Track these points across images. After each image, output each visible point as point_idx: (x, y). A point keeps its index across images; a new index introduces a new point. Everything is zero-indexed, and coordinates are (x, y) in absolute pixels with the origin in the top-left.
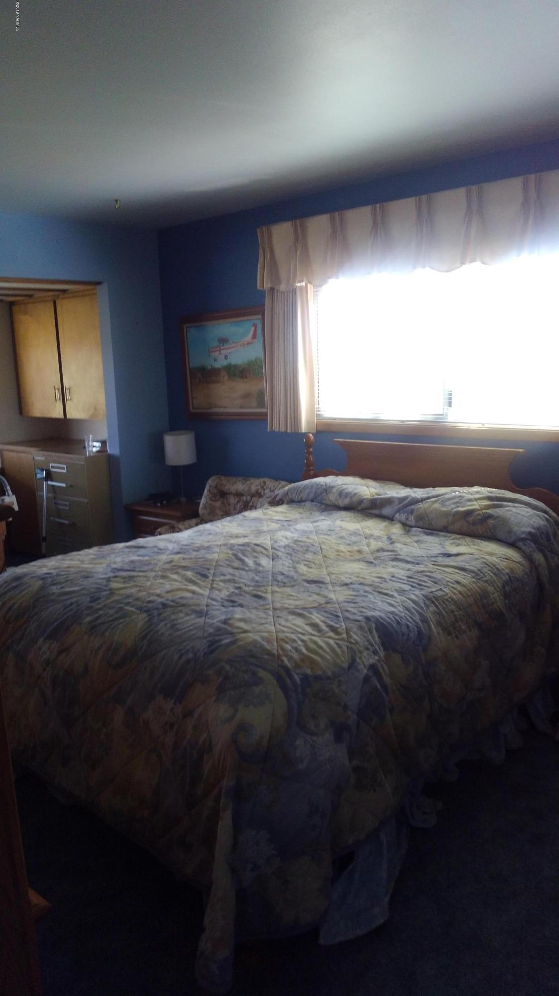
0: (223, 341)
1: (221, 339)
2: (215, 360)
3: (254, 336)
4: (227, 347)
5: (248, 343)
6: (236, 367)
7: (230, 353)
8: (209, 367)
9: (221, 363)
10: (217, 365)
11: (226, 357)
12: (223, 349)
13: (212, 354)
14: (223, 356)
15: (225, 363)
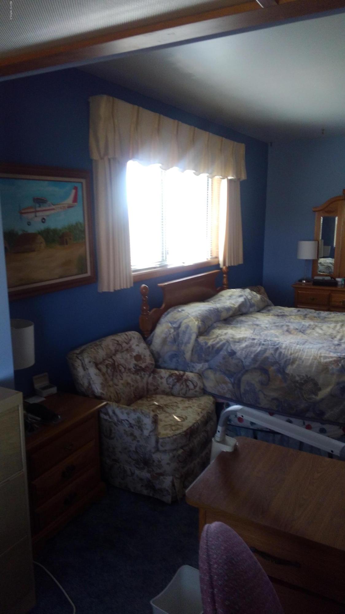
0: (40, 201)
1: (38, 199)
2: (29, 224)
3: (75, 200)
4: (44, 208)
5: (70, 207)
6: (55, 231)
7: (48, 216)
8: (20, 233)
9: (37, 226)
10: (31, 230)
11: (43, 221)
12: (38, 211)
13: (25, 216)
14: (39, 219)
15: (42, 227)
